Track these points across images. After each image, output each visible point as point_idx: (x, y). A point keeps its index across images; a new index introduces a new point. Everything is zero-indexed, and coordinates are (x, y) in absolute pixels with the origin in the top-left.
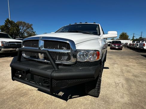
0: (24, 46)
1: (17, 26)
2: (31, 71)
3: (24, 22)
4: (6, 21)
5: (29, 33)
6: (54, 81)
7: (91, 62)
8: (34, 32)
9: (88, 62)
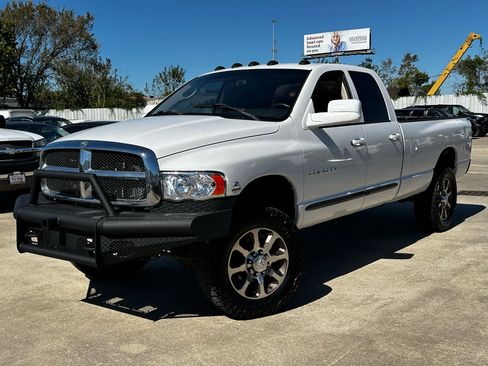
0: (45, 165)
2: (61, 222)
3: (42, 7)
5: (70, 75)
6: (104, 239)
7: (199, 202)
8: (105, 62)
9: (191, 201)
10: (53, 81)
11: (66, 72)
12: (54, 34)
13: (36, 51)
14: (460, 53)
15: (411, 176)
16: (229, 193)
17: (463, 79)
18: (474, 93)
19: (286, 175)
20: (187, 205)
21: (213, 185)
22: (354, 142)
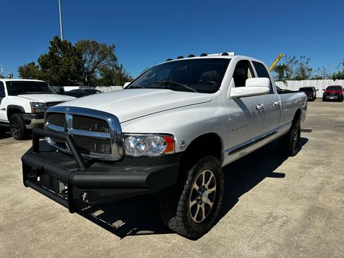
0: (47, 123)
1: (77, 53)
2: (47, 171)
3: (94, 42)
4: (51, 43)
5: (105, 72)
7: (154, 158)
8: (120, 66)
9: (147, 157)
10: (98, 75)
11: (103, 70)
12: (99, 54)
13: (90, 61)
14: (275, 63)
15: (282, 126)
16: (177, 150)
17: (277, 74)
18: (282, 81)
19: (217, 133)
20: (143, 160)
21: (165, 144)
22: (258, 107)
